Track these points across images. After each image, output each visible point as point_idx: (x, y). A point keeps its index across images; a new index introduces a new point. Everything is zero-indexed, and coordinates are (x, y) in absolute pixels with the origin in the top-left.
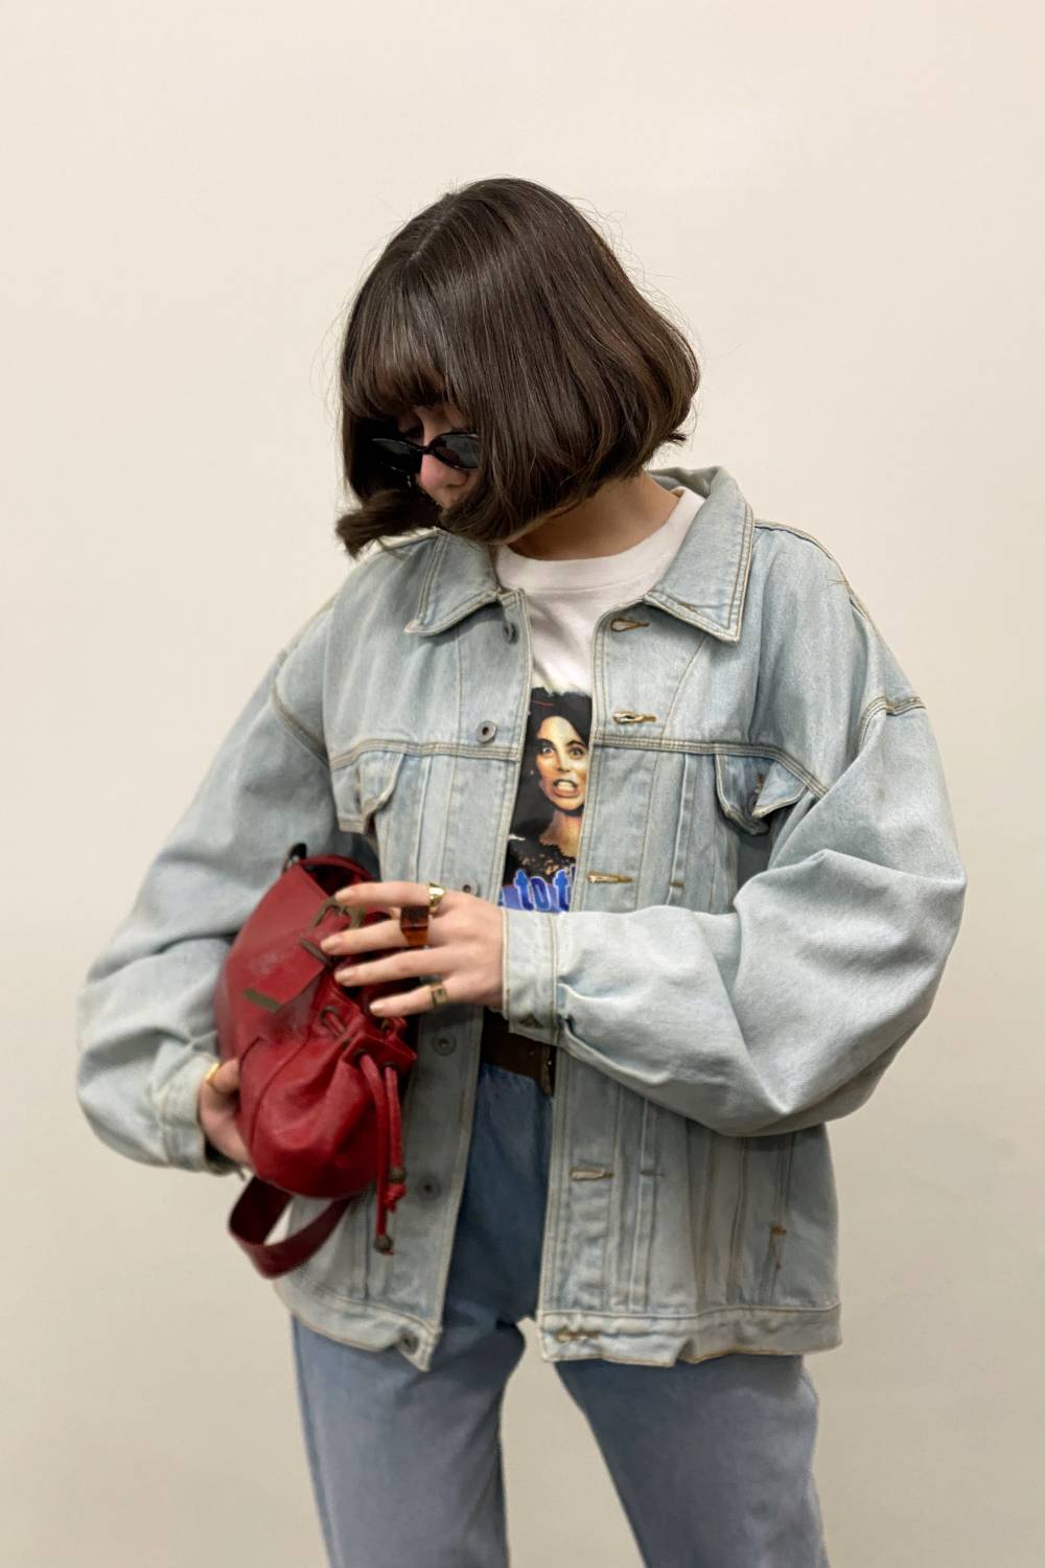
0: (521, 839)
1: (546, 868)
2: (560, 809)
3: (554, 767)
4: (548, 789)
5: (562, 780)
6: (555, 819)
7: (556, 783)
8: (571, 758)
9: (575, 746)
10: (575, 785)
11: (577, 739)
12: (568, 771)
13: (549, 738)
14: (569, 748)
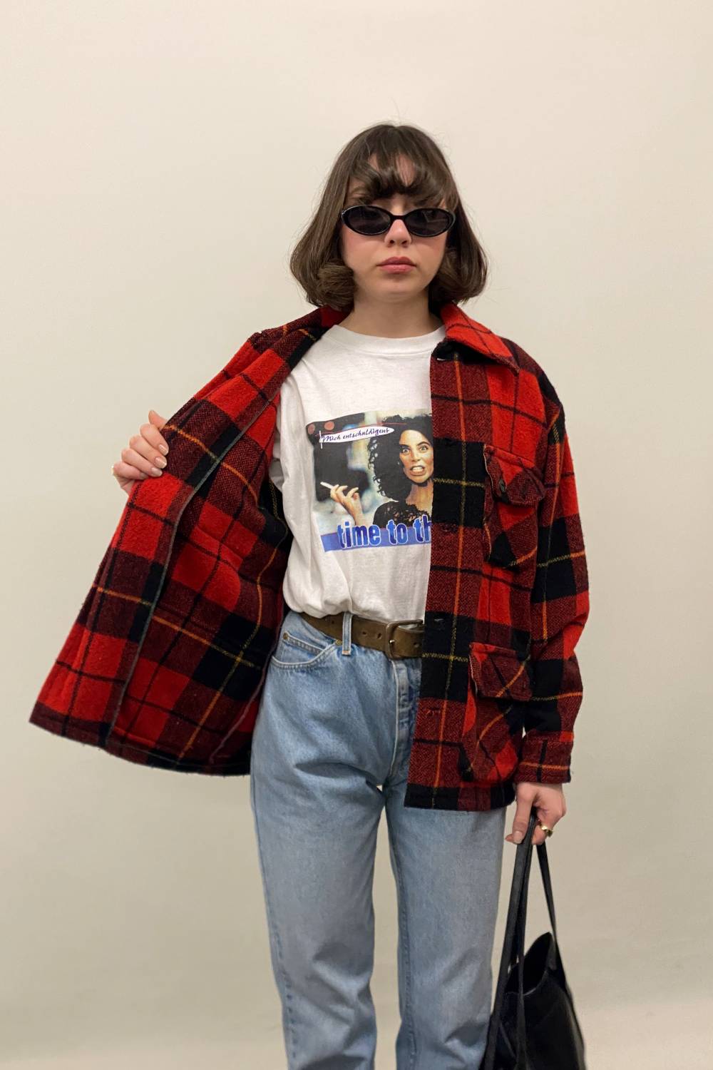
0: (396, 501)
1: (409, 518)
2: (415, 483)
3: (410, 460)
4: (408, 473)
5: (413, 467)
6: (413, 487)
7: (412, 469)
8: (420, 452)
9: (423, 445)
10: (423, 468)
11: (426, 440)
12: (419, 460)
13: (407, 444)
14: (419, 447)
